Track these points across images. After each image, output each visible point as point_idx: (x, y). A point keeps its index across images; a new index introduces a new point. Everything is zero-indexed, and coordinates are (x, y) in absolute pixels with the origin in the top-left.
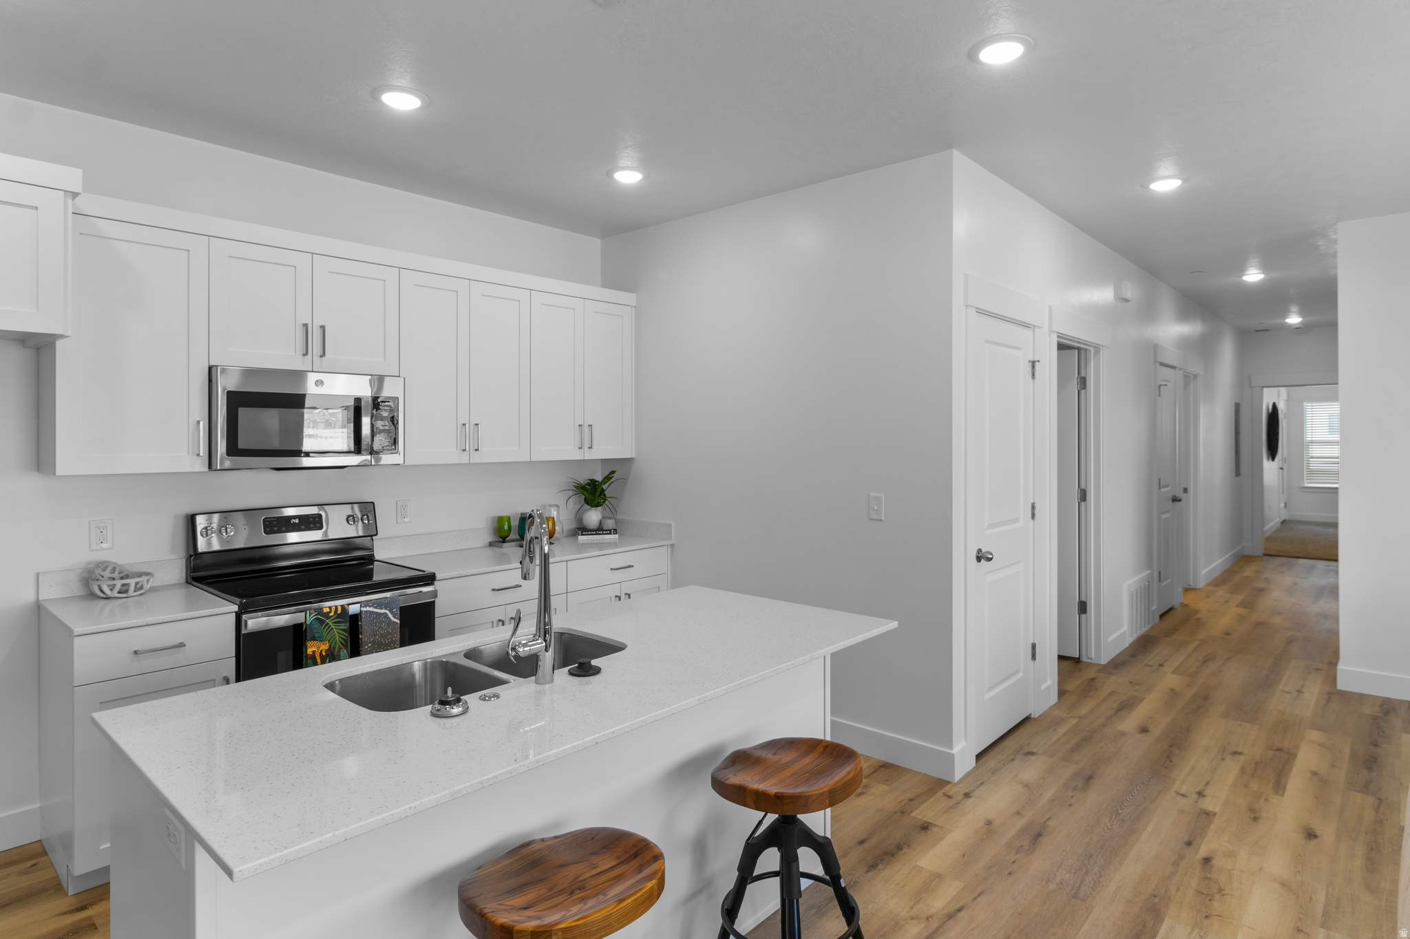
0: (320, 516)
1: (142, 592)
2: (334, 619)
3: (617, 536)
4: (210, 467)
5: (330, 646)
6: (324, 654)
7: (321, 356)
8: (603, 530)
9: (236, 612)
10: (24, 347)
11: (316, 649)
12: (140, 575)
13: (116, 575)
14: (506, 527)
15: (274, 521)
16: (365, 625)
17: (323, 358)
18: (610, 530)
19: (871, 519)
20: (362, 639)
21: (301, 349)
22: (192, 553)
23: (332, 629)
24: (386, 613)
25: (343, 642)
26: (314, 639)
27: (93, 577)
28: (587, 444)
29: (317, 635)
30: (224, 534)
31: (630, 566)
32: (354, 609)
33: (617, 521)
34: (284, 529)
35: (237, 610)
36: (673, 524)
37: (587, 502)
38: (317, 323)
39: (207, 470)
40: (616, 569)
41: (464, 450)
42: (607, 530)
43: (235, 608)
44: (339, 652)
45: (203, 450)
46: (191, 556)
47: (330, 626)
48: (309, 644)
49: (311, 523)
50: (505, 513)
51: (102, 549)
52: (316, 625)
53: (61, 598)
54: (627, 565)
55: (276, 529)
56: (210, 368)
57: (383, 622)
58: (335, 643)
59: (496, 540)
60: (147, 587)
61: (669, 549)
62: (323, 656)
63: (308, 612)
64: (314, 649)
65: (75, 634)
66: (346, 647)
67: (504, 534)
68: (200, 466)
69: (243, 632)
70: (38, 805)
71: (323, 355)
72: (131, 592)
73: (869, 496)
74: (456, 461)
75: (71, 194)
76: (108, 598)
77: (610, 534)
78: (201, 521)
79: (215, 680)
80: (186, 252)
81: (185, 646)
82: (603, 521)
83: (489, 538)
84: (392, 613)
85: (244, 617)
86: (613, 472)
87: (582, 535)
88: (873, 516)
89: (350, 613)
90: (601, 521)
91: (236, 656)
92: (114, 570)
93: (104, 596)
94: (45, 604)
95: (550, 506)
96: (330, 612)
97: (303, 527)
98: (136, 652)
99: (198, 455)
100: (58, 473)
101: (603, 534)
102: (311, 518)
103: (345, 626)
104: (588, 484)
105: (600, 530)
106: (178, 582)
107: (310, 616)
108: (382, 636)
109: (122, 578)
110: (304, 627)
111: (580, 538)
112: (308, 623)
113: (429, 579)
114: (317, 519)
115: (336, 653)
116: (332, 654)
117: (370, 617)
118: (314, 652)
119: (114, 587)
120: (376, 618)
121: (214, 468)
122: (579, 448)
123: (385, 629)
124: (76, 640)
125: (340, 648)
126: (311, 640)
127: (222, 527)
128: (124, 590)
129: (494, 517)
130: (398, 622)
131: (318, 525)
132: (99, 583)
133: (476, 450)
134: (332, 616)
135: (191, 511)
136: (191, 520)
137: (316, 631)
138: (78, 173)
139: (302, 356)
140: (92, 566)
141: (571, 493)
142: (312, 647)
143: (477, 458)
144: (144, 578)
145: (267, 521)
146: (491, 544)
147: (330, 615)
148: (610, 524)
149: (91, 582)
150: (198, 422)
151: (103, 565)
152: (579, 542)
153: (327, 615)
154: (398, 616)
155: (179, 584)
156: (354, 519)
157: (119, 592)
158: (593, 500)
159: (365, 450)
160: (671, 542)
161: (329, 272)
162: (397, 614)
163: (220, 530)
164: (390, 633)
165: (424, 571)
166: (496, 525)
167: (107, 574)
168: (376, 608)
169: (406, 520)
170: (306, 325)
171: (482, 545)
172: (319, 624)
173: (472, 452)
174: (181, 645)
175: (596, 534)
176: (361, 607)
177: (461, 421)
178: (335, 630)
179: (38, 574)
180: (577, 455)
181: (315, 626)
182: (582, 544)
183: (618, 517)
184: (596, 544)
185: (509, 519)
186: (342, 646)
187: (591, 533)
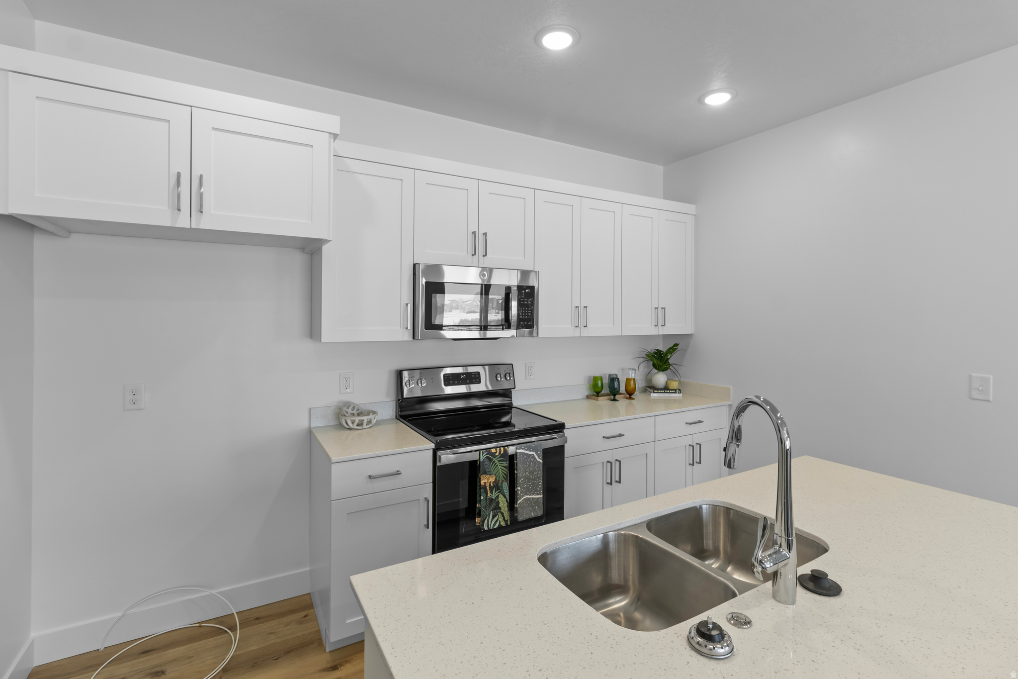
0: (478, 373)
1: (371, 425)
2: (499, 458)
3: (681, 395)
4: (414, 337)
5: (496, 479)
6: (492, 485)
7: (484, 256)
8: (669, 389)
9: (433, 449)
10: (304, 253)
11: (486, 481)
12: (368, 413)
13: (355, 412)
14: (600, 385)
15: (450, 376)
16: (519, 463)
17: (485, 257)
18: (675, 390)
19: (972, 399)
20: (517, 474)
21: (471, 251)
22: (400, 398)
23: (497, 465)
24: (533, 454)
25: (505, 476)
26: (485, 473)
27: (342, 414)
28: (661, 323)
29: (487, 470)
30: (420, 385)
31: (700, 422)
32: (511, 450)
33: (680, 383)
34: (456, 382)
35: (434, 447)
36: (731, 388)
37: (654, 366)
38: (482, 231)
39: (411, 339)
40: (691, 424)
41: (578, 327)
42: (673, 390)
43: (433, 446)
44: (502, 484)
45: (410, 326)
46: (399, 400)
47: (496, 463)
48: (482, 476)
49: (474, 378)
50: (597, 374)
51: (347, 393)
52: (487, 460)
53: (324, 427)
54: (697, 420)
55: (451, 382)
56: (414, 265)
57: (531, 461)
58: (499, 477)
59: (591, 394)
60: (374, 422)
61: (728, 408)
62: (491, 486)
63: (481, 451)
64: (485, 481)
65: (332, 462)
66: (506, 480)
67: (599, 390)
68: (407, 336)
69: (438, 464)
70: (308, 569)
71: (485, 255)
72: (365, 426)
73: (971, 377)
74: (571, 335)
75: (333, 135)
76: (350, 429)
77: (675, 393)
78: (405, 374)
79: (419, 500)
80: (401, 181)
81: (401, 474)
82: (669, 382)
83: (586, 392)
84: (537, 454)
85: (439, 453)
86: (676, 345)
87: (654, 392)
88: (976, 395)
89: (509, 454)
90: (667, 382)
91: (433, 482)
92: (354, 407)
93: (349, 427)
94: (314, 431)
95: (629, 369)
96: (496, 452)
97: (468, 381)
98: (370, 477)
99: (407, 328)
100: (322, 341)
101: (670, 393)
102: (473, 374)
103: (506, 464)
104: (655, 353)
105: (666, 389)
106: (390, 418)
107: (483, 455)
108: (531, 473)
109: (358, 415)
110: (478, 463)
111: (652, 395)
112: (481, 460)
113: (559, 428)
114: (477, 376)
115: (500, 485)
116: (497, 485)
117: (523, 457)
118: (485, 483)
119: (354, 422)
120: (526, 458)
121: (416, 338)
122: (655, 326)
123: (532, 467)
124: (333, 466)
125: (503, 481)
126: (483, 474)
127: (418, 380)
128: (360, 424)
129: (590, 377)
130: (542, 461)
131: (477, 380)
132: (346, 418)
133: (585, 326)
134: (497, 456)
135: (400, 367)
136: (399, 374)
137: (486, 467)
138: (337, 119)
139: (471, 256)
140: (341, 404)
141: (644, 359)
142: (484, 479)
143: (585, 333)
144: (371, 416)
145: (446, 376)
146: (588, 397)
147: (496, 454)
148: (674, 385)
149: (341, 417)
150: (407, 304)
151: (347, 404)
152: (652, 398)
153: (494, 455)
154: (541, 457)
155: (391, 419)
156: (500, 376)
157: (357, 425)
158: (661, 366)
159: (513, 326)
160: (729, 403)
161: (490, 193)
162: (541, 455)
163: (417, 382)
164: (536, 471)
165: (556, 421)
166: (592, 383)
167: (350, 411)
168: (526, 450)
169: (532, 377)
170: (474, 233)
171: (582, 397)
172: (489, 462)
173: (582, 328)
174: (398, 473)
175: (664, 392)
176: (516, 449)
177: (575, 304)
178: (499, 466)
179: (310, 409)
180: (653, 331)
181: (486, 463)
182: (654, 400)
183: (682, 380)
184: (665, 400)
185: (601, 379)
186: (504, 480)
187: (659, 391)
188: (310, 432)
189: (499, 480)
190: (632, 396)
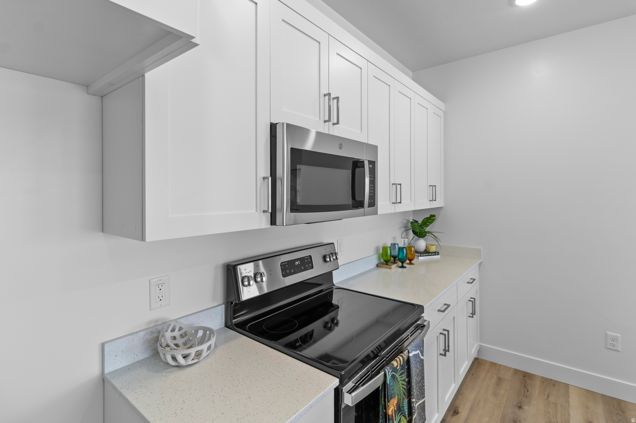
0: (311, 257)
2: (400, 371)
3: (439, 256)
4: (273, 222)
5: (398, 399)
6: (396, 409)
7: (334, 124)
8: (429, 253)
11: (393, 408)
14: (389, 254)
15: (287, 264)
16: (412, 369)
17: (334, 126)
22: (233, 300)
24: (419, 353)
25: (404, 392)
26: (391, 397)
27: (162, 343)
28: (434, 198)
29: (392, 392)
30: (259, 280)
34: (292, 271)
35: (339, 384)
36: (481, 249)
37: (415, 233)
39: (269, 226)
41: (394, 203)
42: (433, 253)
43: (338, 382)
44: (403, 403)
46: (231, 302)
48: (390, 404)
49: (306, 264)
51: (161, 306)
52: (392, 380)
53: (126, 367)
55: (288, 272)
56: (272, 125)
57: (417, 362)
58: (401, 395)
59: (379, 263)
62: (395, 411)
63: (386, 370)
66: (406, 396)
68: (261, 223)
71: (336, 123)
77: (435, 255)
82: (429, 246)
83: (376, 261)
84: (421, 352)
86: (433, 216)
87: (421, 256)
90: (427, 247)
93: (177, 365)
96: (398, 366)
99: (264, 211)
100: (147, 238)
101: (432, 255)
102: (306, 259)
103: (405, 376)
105: (427, 252)
106: (220, 327)
107: (388, 374)
108: (417, 375)
111: (420, 258)
112: (388, 382)
114: (309, 260)
115: (401, 405)
116: (399, 406)
118: (392, 411)
120: (415, 360)
122: (430, 201)
123: (418, 369)
125: (403, 399)
126: (390, 400)
127: (256, 275)
131: (310, 265)
133: (399, 203)
136: (233, 269)
137: (392, 388)
139: (323, 122)
142: (391, 406)
143: (398, 209)
145: (282, 266)
146: (377, 266)
147: (398, 368)
148: (433, 249)
150: (264, 179)
153: (396, 370)
156: (327, 257)
158: (420, 234)
160: (480, 261)
163: (255, 278)
164: (421, 371)
168: (415, 351)
169: (342, 253)
170: (327, 95)
171: (374, 267)
173: (397, 204)
175: (427, 256)
177: (392, 182)
178: (400, 382)
179: (103, 345)
186: (404, 397)
187: (424, 255)
188: (103, 380)
189: (400, 400)
190: (412, 262)
